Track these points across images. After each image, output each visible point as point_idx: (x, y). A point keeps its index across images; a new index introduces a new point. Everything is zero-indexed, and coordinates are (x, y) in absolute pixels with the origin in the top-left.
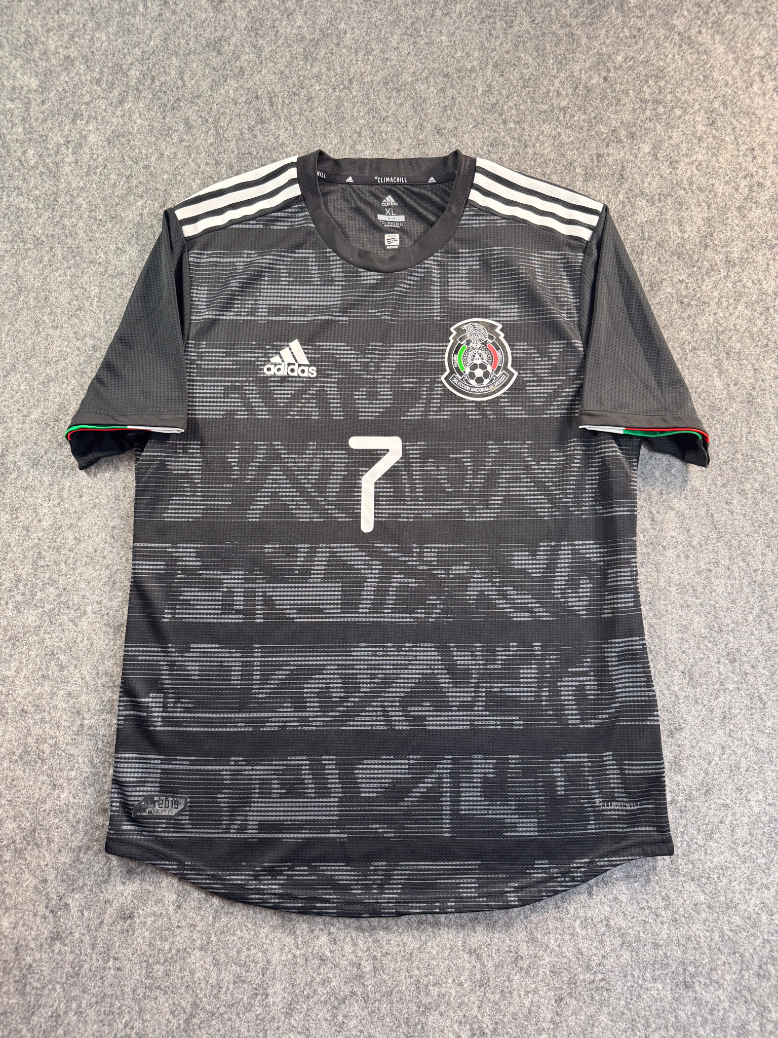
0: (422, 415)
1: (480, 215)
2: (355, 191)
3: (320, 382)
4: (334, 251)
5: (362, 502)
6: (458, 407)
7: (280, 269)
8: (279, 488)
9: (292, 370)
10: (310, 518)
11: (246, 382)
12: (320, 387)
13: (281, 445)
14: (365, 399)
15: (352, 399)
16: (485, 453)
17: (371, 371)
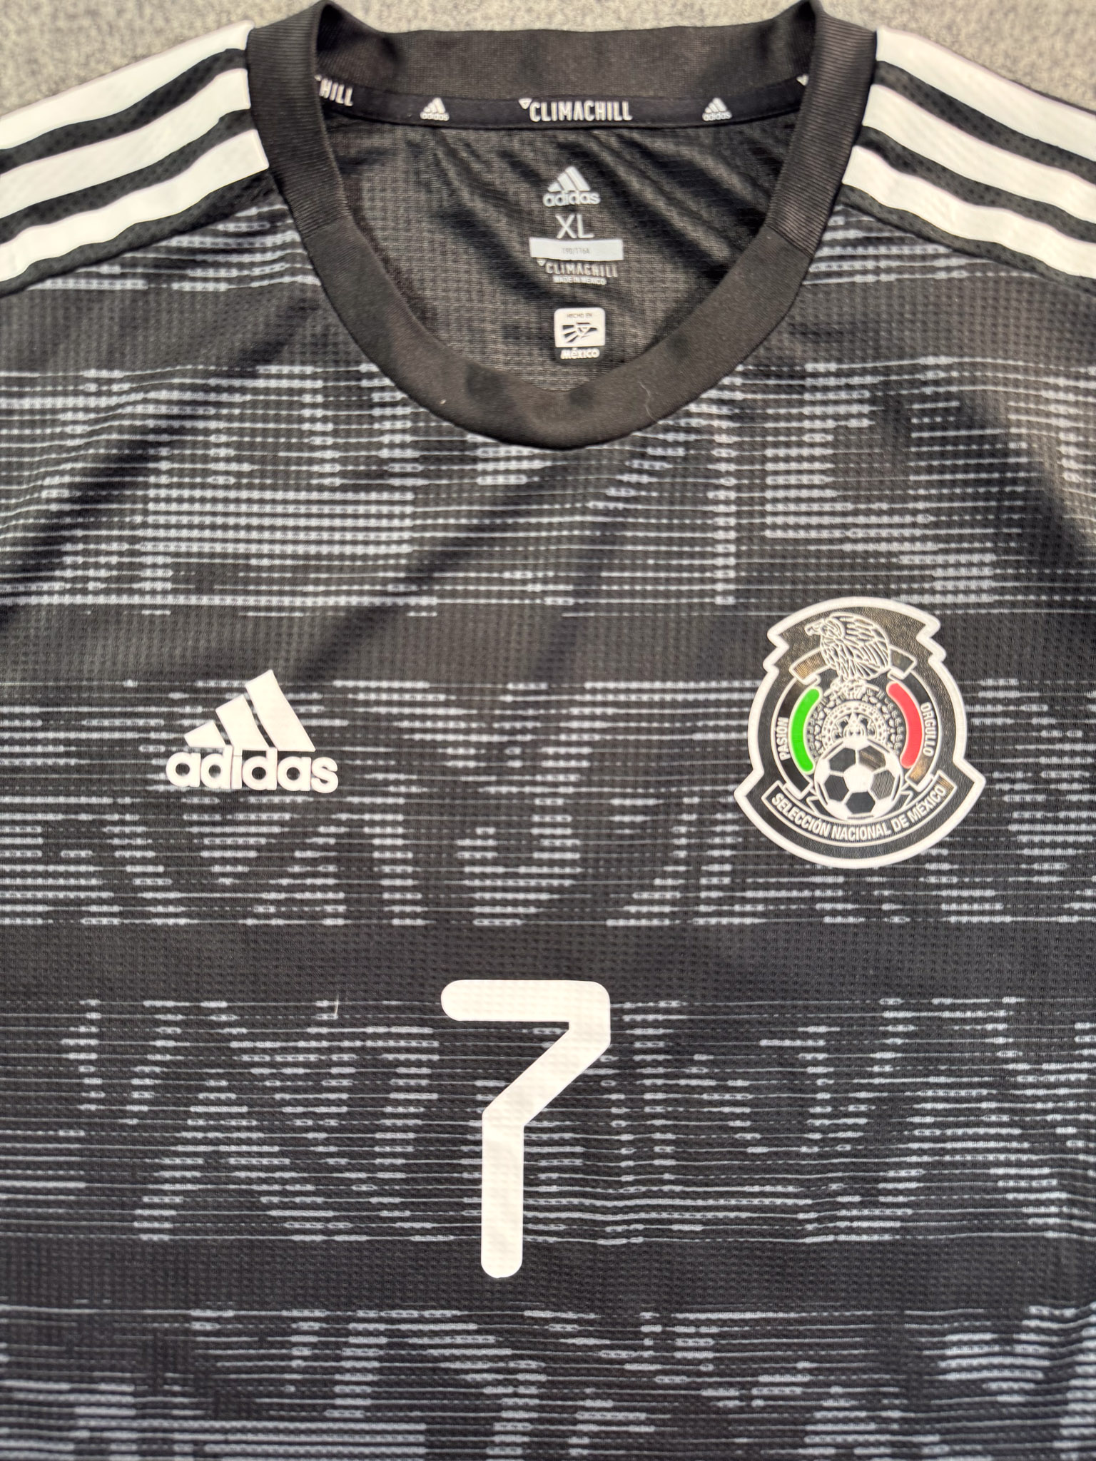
0: (672, 915)
1: (878, 241)
2: (452, 153)
3: (351, 809)
4: (386, 371)
5: (484, 1186)
6: (789, 887)
7: (207, 432)
8: (229, 1142)
9: (259, 773)
10: (322, 1232)
11: (114, 808)
12: (349, 823)
13: (228, 1010)
14: (495, 863)
15: (450, 864)
16: (875, 1033)
17: (512, 771)
